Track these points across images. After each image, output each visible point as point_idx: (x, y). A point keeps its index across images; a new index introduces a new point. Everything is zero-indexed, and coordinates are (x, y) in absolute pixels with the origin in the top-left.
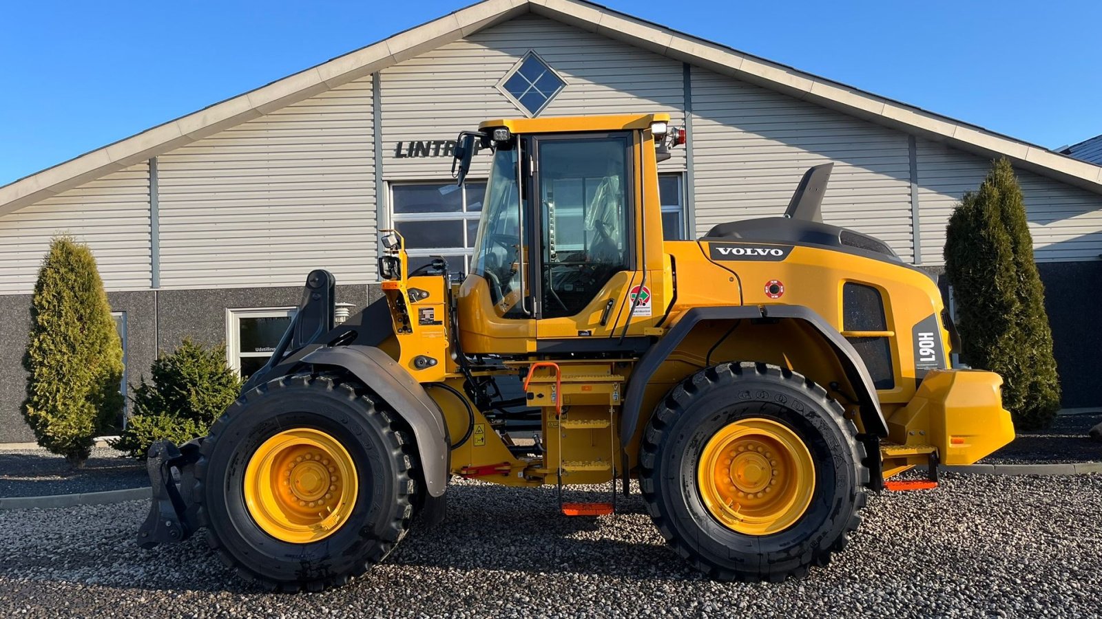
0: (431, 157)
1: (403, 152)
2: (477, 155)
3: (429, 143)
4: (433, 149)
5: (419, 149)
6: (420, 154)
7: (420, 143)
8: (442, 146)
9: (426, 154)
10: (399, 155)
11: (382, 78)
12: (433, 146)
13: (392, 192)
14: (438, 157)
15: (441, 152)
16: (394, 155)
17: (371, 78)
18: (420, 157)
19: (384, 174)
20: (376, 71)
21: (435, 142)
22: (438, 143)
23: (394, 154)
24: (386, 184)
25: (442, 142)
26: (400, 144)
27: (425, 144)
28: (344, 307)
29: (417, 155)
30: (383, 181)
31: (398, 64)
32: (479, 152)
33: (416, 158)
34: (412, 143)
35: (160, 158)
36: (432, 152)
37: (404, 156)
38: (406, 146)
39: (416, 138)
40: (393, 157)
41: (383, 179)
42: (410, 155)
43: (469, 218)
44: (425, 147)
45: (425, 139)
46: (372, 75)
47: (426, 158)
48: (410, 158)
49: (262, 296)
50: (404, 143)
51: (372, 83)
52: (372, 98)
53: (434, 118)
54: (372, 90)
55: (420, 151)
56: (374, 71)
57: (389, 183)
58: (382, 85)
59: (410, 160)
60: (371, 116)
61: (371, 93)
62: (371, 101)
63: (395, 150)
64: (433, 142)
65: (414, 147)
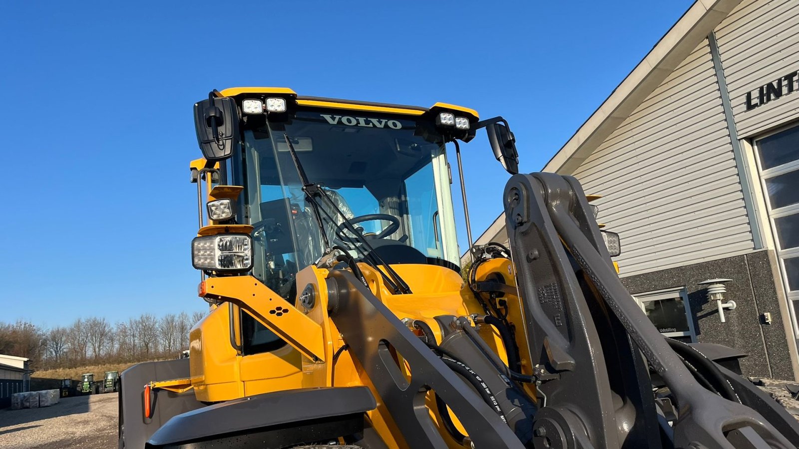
0: (786, 95)
1: (753, 102)
3: (780, 81)
4: (786, 85)
5: (771, 92)
6: (772, 97)
7: (770, 85)
8: (795, 78)
9: (778, 94)
10: (750, 107)
11: (717, 36)
12: (785, 83)
13: (756, 147)
14: (793, 93)
15: (796, 85)
16: (745, 109)
17: (706, 42)
18: (774, 100)
19: (740, 133)
20: (709, 32)
21: (786, 77)
22: (789, 78)
23: (744, 107)
24: (746, 144)
25: (794, 74)
26: (749, 94)
27: (775, 84)
28: (717, 283)
29: (769, 99)
30: (739, 140)
31: (730, 14)
33: (770, 103)
34: (762, 88)
36: (785, 90)
37: (756, 105)
38: (755, 94)
39: (764, 82)
40: (745, 112)
41: (739, 138)
42: (762, 102)
44: (776, 88)
45: (773, 79)
46: (707, 38)
47: (781, 98)
48: (763, 105)
49: (654, 280)
50: (753, 92)
51: (709, 45)
52: (712, 60)
53: (780, 51)
54: (711, 53)
55: (772, 95)
56: (707, 33)
57: (750, 139)
58: (719, 43)
59: (763, 107)
60: (715, 79)
61: (710, 57)
62: (711, 64)
63: (745, 103)
64: (783, 78)
65: (765, 92)
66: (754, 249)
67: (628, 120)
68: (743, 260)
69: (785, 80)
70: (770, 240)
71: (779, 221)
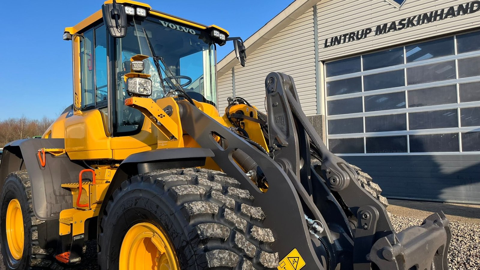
0: (342, 43)
1: (328, 44)
2: (366, 37)
3: (341, 36)
5: (336, 41)
6: (336, 43)
7: (336, 37)
8: (348, 36)
9: (339, 43)
10: (326, 46)
11: (318, 7)
12: (343, 38)
13: (325, 66)
14: (345, 43)
15: (347, 40)
16: (324, 47)
17: (312, 9)
18: (337, 45)
19: (320, 58)
20: (314, 4)
22: (345, 36)
23: (323, 46)
24: (321, 64)
25: (347, 34)
26: (327, 40)
27: (339, 37)
30: (319, 61)
32: (368, 35)
33: (335, 46)
34: (332, 38)
35: (235, 67)
36: (342, 41)
37: (329, 46)
38: (329, 40)
39: (334, 35)
40: (324, 48)
42: (331, 45)
43: (364, 75)
44: (339, 39)
45: (338, 35)
46: (313, 7)
47: (340, 45)
48: (331, 46)
50: (328, 39)
51: (313, 11)
52: (314, 19)
53: (343, 22)
54: (313, 15)
55: (336, 42)
56: (313, 5)
57: (323, 62)
58: (318, 11)
59: (332, 48)
60: (313, 29)
61: (313, 17)
62: (313, 21)
63: (324, 44)
64: (342, 36)
65: (333, 40)
66: (317, 114)
67: (270, 41)
68: (311, 119)
69: (343, 36)
70: (324, 111)
71: (329, 102)
